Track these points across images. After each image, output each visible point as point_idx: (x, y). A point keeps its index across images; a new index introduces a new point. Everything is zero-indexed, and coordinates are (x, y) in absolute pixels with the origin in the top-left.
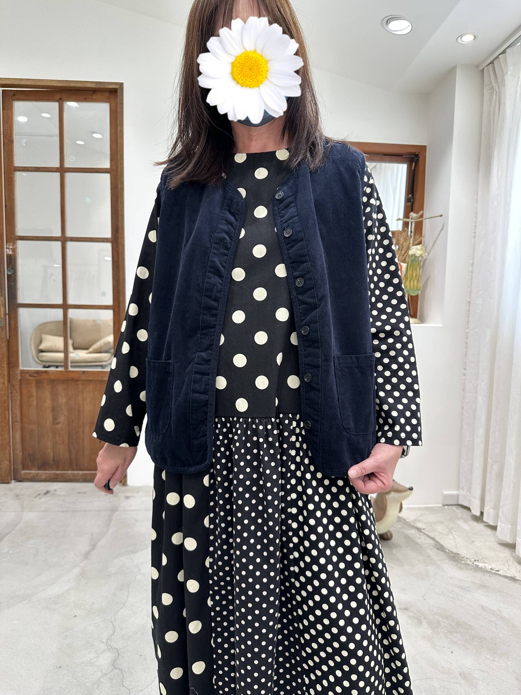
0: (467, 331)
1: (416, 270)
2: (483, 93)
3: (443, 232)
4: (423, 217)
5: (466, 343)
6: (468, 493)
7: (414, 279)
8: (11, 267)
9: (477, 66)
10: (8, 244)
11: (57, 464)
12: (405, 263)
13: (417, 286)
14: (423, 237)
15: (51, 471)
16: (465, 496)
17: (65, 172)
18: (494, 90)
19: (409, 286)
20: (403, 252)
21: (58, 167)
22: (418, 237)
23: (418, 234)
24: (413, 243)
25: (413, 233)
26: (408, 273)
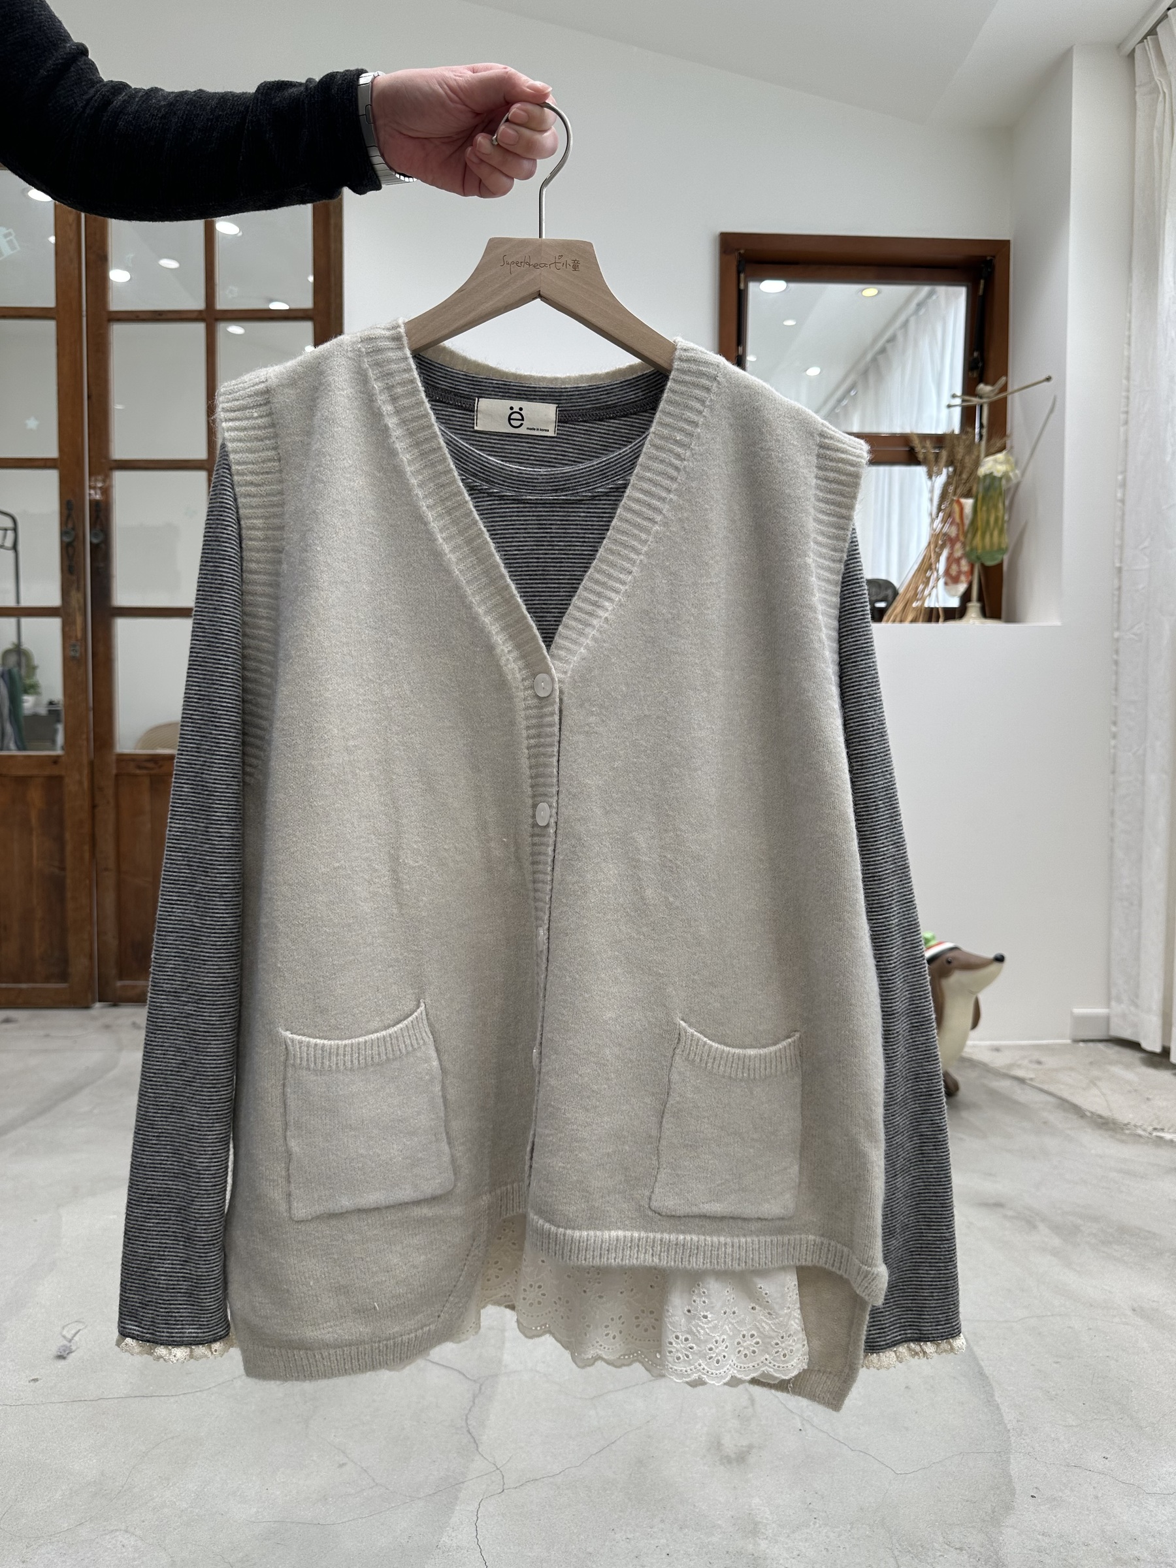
0: (1116, 634)
1: (996, 507)
2: (1135, 103)
3: (1053, 416)
4: (1008, 392)
5: (1116, 663)
6: (1132, 1009)
7: (992, 529)
8: (98, 527)
9: (1119, 47)
10: (93, 479)
12: (971, 498)
13: (1000, 544)
14: (1007, 436)
16: (1124, 1016)
17: (217, 320)
18: (1159, 92)
19: (980, 546)
20: (964, 476)
21: (202, 309)
22: (997, 440)
23: (996, 435)
24: (986, 453)
25: (985, 429)
26: (977, 518)
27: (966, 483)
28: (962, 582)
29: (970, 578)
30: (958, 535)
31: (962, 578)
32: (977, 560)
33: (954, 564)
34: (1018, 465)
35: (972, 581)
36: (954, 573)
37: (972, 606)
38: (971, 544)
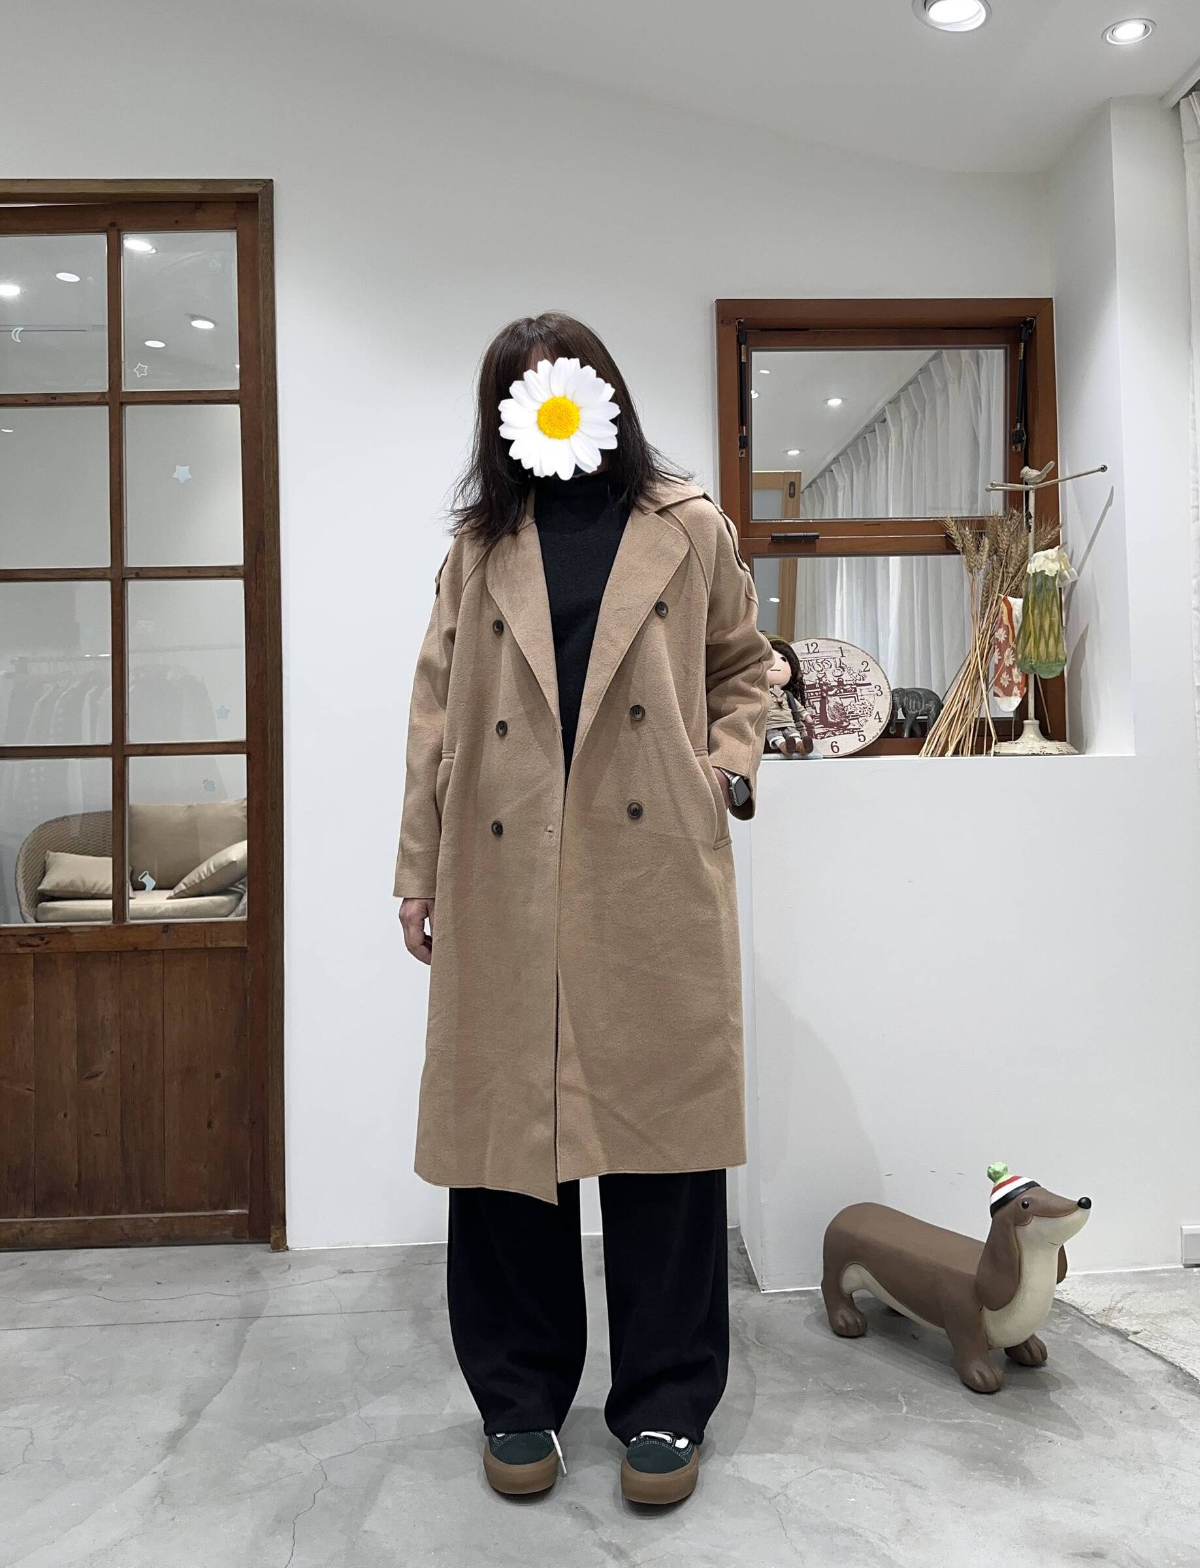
1: (1050, 609)
2: (1183, 159)
3: (1111, 509)
4: (1058, 478)
7: (1047, 636)
11: (87, 1195)
12: (1020, 597)
13: (1057, 654)
14: (1060, 527)
15: (70, 1216)
17: (122, 404)
19: (1033, 654)
20: (1011, 570)
21: (106, 391)
22: (1049, 528)
23: (1047, 520)
24: (1035, 546)
25: (1033, 519)
26: (1029, 621)
27: (1013, 578)
28: (1016, 695)
29: (1025, 691)
30: (1007, 639)
31: (1016, 690)
32: (1032, 671)
33: (1006, 673)
34: (1073, 562)
35: (1027, 693)
36: (1006, 684)
37: (1029, 724)
38: (1024, 650)
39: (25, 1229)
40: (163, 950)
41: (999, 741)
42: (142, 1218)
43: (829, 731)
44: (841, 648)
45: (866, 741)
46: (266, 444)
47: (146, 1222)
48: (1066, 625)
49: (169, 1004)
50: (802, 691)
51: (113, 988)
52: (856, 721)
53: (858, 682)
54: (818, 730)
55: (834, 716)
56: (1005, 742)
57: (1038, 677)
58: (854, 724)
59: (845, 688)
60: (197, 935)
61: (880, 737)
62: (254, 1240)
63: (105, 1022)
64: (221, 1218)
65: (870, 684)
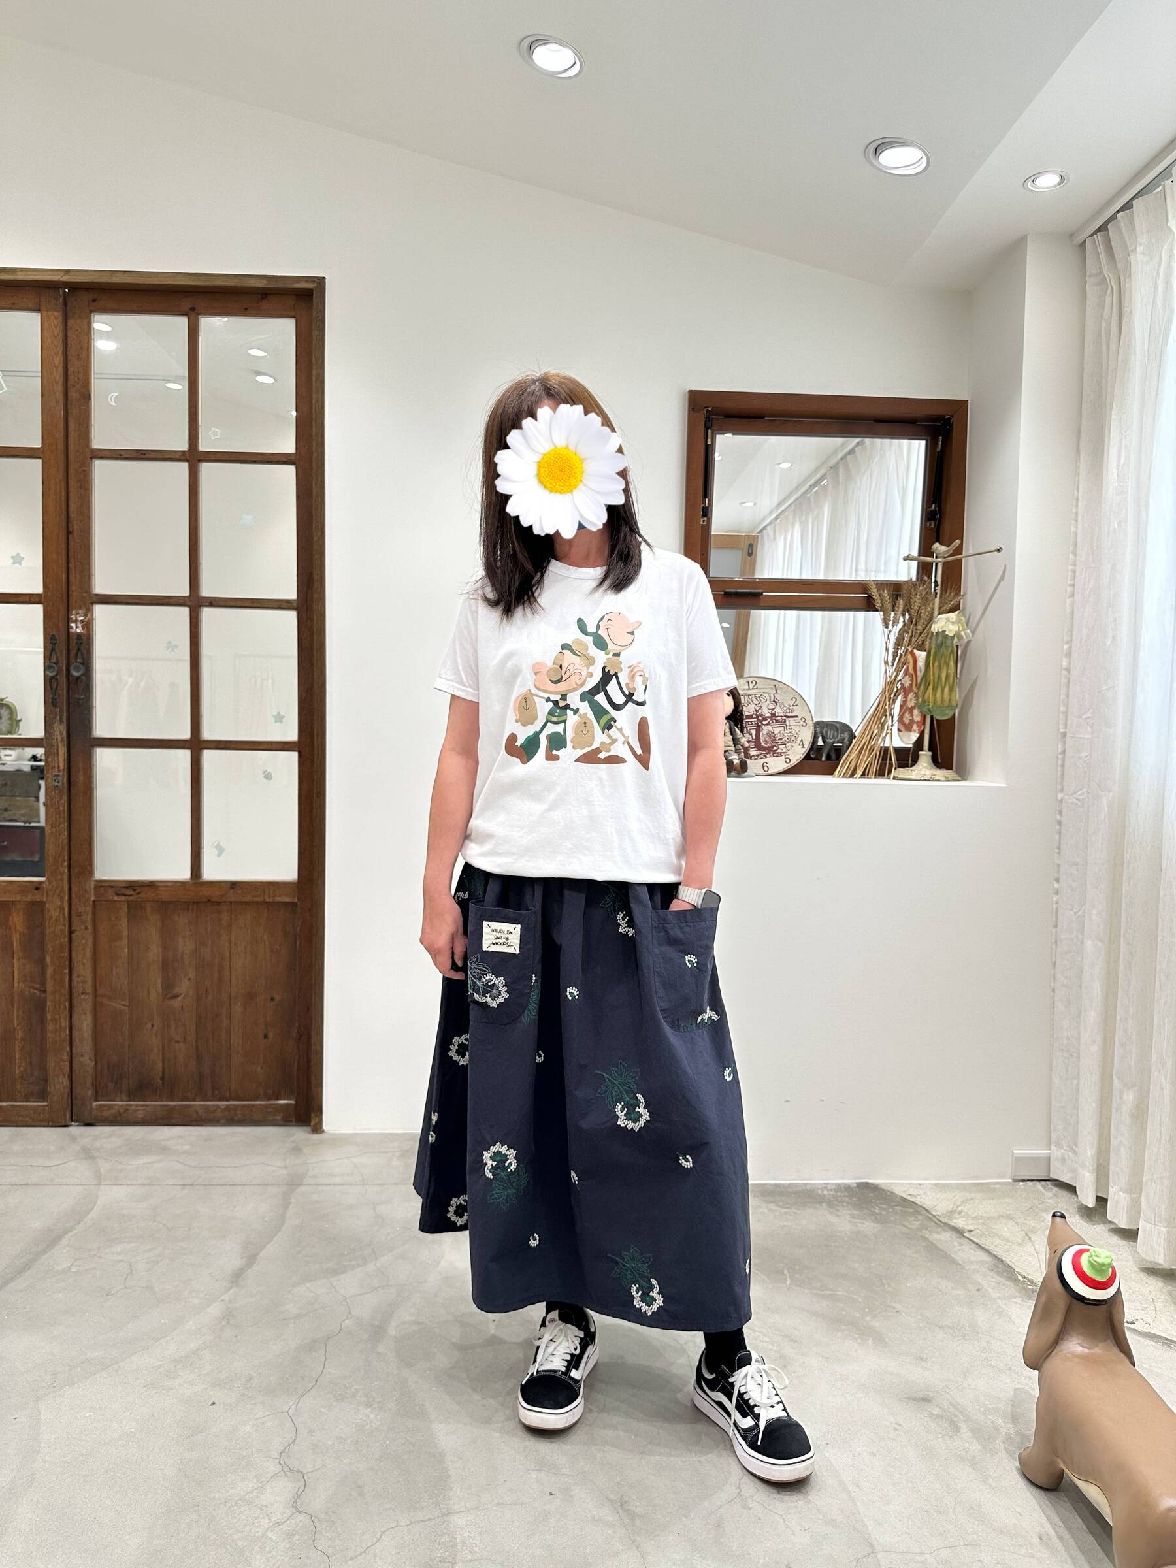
0: (1060, 796)
1: (948, 666)
2: (1085, 292)
3: (1003, 581)
4: (961, 553)
6: (1070, 1154)
7: (943, 685)
8: (79, 660)
9: (1071, 236)
10: (74, 612)
11: (169, 1086)
12: (925, 651)
13: (951, 700)
14: (963, 596)
15: (158, 1101)
16: (1063, 1160)
17: (200, 461)
18: (1107, 284)
19: (931, 699)
20: (919, 627)
21: (186, 449)
22: (952, 594)
23: (951, 588)
24: (940, 608)
25: (939, 587)
26: (930, 669)
27: (920, 634)
28: (915, 731)
29: (922, 728)
30: (911, 685)
31: (915, 727)
32: (929, 713)
33: (908, 713)
34: (970, 624)
35: (923, 731)
36: (907, 722)
37: (925, 755)
38: (924, 695)
39: (122, 1110)
40: (231, 902)
41: (899, 767)
42: (213, 1105)
43: (761, 754)
44: (775, 686)
45: (791, 763)
46: (315, 501)
47: (215, 1108)
48: (961, 675)
49: (235, 944)
50: (741, 721)
51: (190, 930)
52: (784, 746)
53: (788, 714)
54: (753, 752)
55: (766, 742)
56: (903, 767)
57: (934, 716)
58: (782, 748)
59: (777, 719)
60: (257, 891)
61: (803, 759)
62: (296, 1124)
63: (185, 956)
64: (274, 1106)
65: (797, 717)
